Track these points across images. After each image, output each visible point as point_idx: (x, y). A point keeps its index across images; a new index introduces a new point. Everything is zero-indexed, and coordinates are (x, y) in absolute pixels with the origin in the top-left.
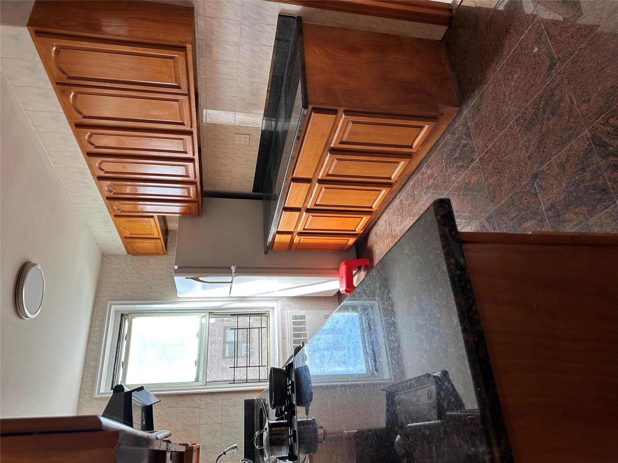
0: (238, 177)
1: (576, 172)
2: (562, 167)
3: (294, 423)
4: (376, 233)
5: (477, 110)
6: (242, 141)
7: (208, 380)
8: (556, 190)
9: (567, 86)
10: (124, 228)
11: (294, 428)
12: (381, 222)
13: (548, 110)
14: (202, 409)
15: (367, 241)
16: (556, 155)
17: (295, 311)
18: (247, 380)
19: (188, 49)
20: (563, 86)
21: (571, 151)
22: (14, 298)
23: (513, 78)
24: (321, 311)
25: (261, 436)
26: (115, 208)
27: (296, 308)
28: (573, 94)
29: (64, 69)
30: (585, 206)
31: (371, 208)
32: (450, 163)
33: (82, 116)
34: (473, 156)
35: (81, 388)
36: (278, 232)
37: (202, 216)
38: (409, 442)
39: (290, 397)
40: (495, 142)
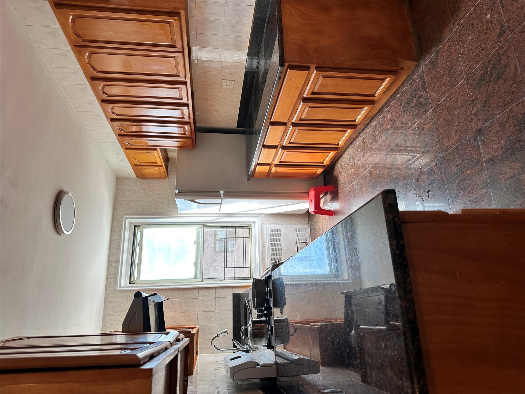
0: (225, 115)
1: (514, 133)
2: (503, 126)
3: (271, 320)
4: (341, 164)
5: (433, 66)
6: (228, 86)
7: (204, 277)
8: (496, 145)
9: (513, 54)
10: (133, 158)
11: (271, 325)
12: (346, 156)
13: (495, 74)
14: (200, 299)
15: (333, 170)
16: (498, 115)
17: (272, 225)
18: (234, 278)
19: (181, 14)
20: (510, 53)
21: (512, 113)
22: (54, 220)
23: (467, 40)
24: (294, 225)
25: (246, 330)
26: (126, 142)
27: (273, 223)
28: (518, 61)
29: (80, 34)
30: (519, 162)
31: (338, 145)
32: (407, 111)
33: (96, 71)
34: (427, 107)
35: (106, 283)
36: (259, 164)
37: (195, 149)
38: (356, 363)
39: (268, 301)
40: (447, 97)
